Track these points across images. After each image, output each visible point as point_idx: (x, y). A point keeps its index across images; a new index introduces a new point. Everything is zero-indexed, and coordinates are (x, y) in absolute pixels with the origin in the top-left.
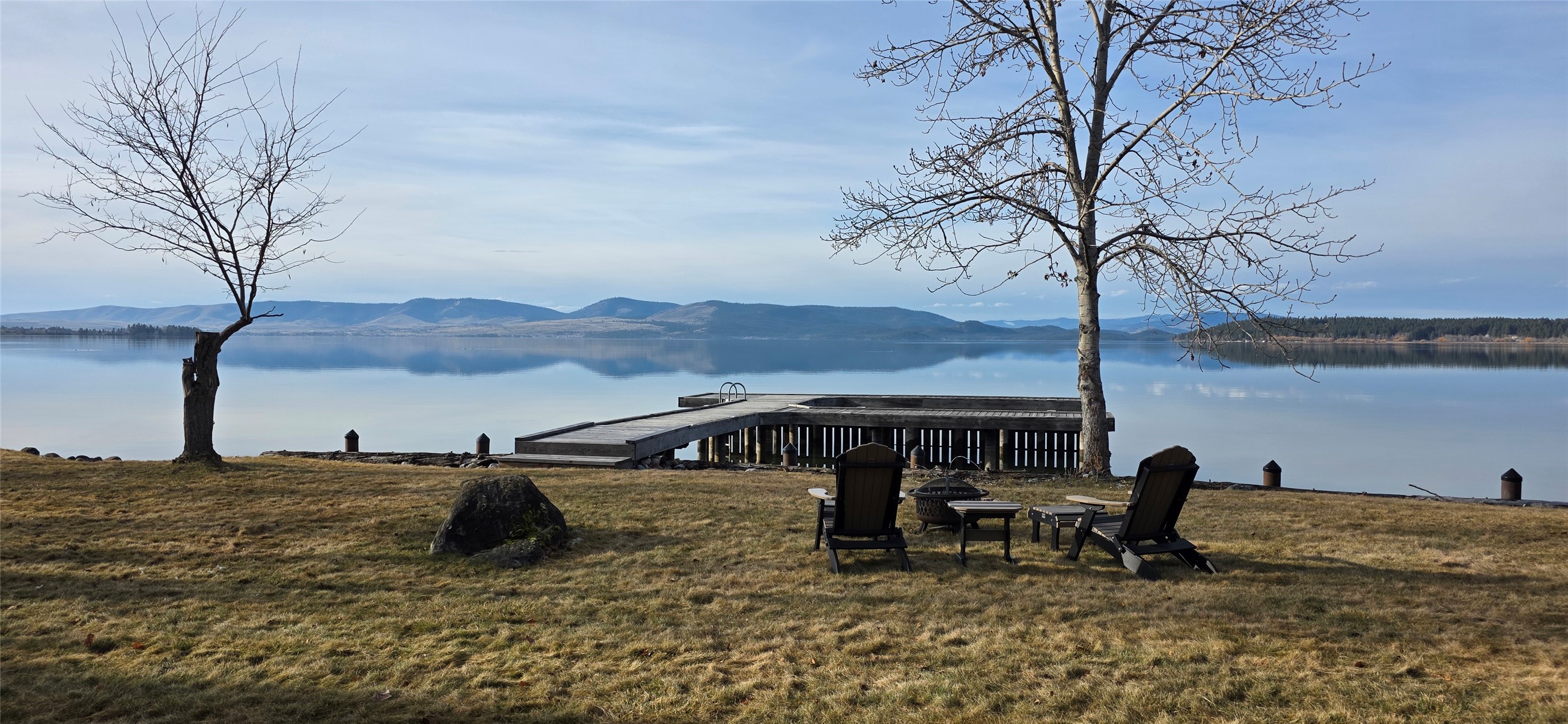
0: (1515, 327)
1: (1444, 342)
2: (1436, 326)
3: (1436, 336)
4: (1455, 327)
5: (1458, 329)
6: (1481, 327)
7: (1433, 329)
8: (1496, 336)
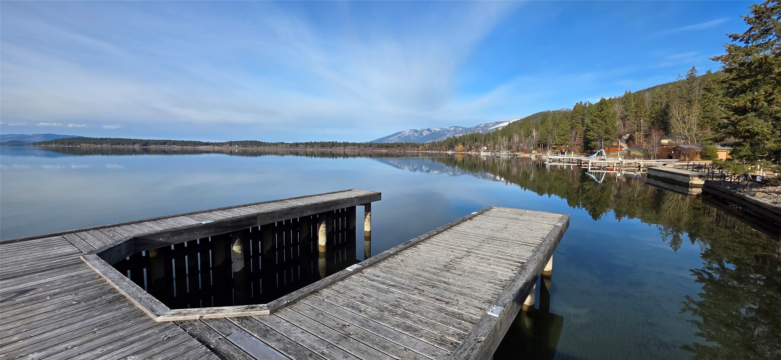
0: (175, 143)
1: (153, 147)
2: (149, 142)
3: (150, 145)
4: (156, 142)
5: (157, 143)
6: (164, 143)
7: (148, 143)
8: (169, 145)
